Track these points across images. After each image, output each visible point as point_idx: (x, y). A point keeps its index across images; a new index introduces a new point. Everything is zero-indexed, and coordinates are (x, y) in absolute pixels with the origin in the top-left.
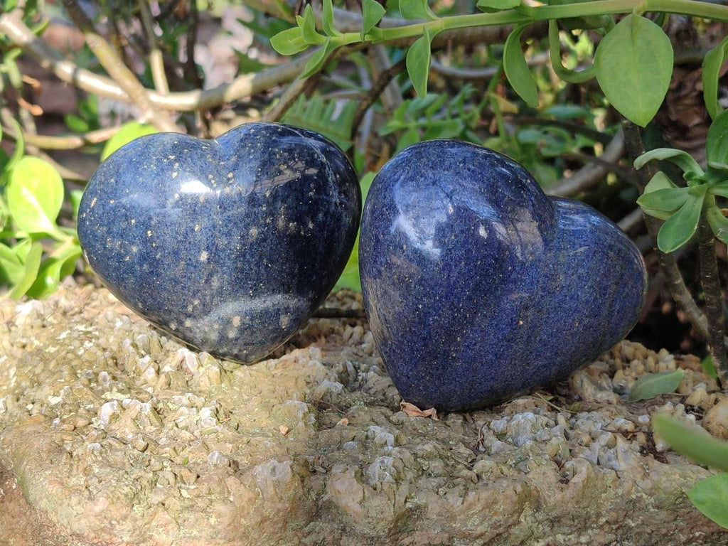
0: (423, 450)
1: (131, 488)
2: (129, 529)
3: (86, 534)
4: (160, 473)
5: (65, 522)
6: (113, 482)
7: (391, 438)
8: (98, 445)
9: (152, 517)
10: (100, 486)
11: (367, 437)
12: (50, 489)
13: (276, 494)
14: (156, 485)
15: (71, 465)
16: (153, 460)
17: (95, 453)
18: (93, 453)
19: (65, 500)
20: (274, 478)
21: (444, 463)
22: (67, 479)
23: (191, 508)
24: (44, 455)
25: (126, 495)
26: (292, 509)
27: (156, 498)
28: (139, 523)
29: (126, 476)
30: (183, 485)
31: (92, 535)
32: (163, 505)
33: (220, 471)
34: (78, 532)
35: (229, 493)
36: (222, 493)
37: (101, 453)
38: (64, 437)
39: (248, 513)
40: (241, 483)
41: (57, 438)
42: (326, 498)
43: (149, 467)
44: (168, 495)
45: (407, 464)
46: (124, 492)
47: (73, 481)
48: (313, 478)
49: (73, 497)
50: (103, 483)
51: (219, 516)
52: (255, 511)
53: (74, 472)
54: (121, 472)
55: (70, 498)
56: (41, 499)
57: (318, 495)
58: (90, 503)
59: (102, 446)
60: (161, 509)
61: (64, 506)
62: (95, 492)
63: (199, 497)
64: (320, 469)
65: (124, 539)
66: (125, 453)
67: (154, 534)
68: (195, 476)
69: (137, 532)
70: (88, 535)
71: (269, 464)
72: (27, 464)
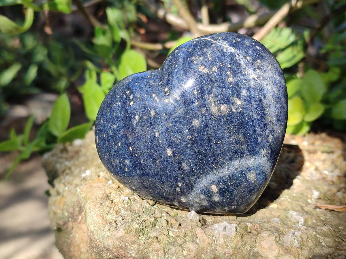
0: (321, 230)
1: (139, 226)
2: (135, 249)
3: (111, 249)
4: (159, 220)
5: (101, 240)
6: (130, 220)
7: (302, 220)
8: (127, 198)
9: (149, 245)
10: (122, 222)
11: (287, 217)
12: (96, 220)
13: (225, 243)
14: (155, 226)
15: (111, 207)
16: (156, 211)
17: (124, 202)
18: (123, 202)
19: (102, 227)
20: (224, 233)
21: (334, 240)
22: (106, 215)
23: (173, 243)
24: (98, 200)
25: (136, 230)
26: (234, 253)
27: (153, 234)
28: (142, 247)
29: (138, 218)
30: (171, 229)
31: (115, 250)
32: (157, 238)
33: (193, 223)
34: (107, 247)
35: (197, 237)
36: (192, 237)
37: (128, 203)
38: (112, 191)
39: (207, 252)
40: (205, 233)
41: (108, 191)
42: (255, 250)
43: (153, 215)
44: (161, 233)
45: (309, 237)
46: (135, 227)
47: (109, 217)
48: (249, 237)
49: (106, 226)
50: (125, 220)
51: (189, 250)
52: (211, 251)
53: (111, 212)
54: (136, 215)
55: (105, 226)
56: (91, 224)
57: (251, 247)
58: (115, 231)
59: (129, 199)
60: (155, 241)
61: (102, 230)
62: (119, 225)
63: (179, 237)
64: (254, 232)
65: (132, 255)
66: (141, 205)
67: (150, 255)
68: (178, 224)
69: (140, 252)
70: (112, 249)
71: (222, 224)
72: (89, 204)
